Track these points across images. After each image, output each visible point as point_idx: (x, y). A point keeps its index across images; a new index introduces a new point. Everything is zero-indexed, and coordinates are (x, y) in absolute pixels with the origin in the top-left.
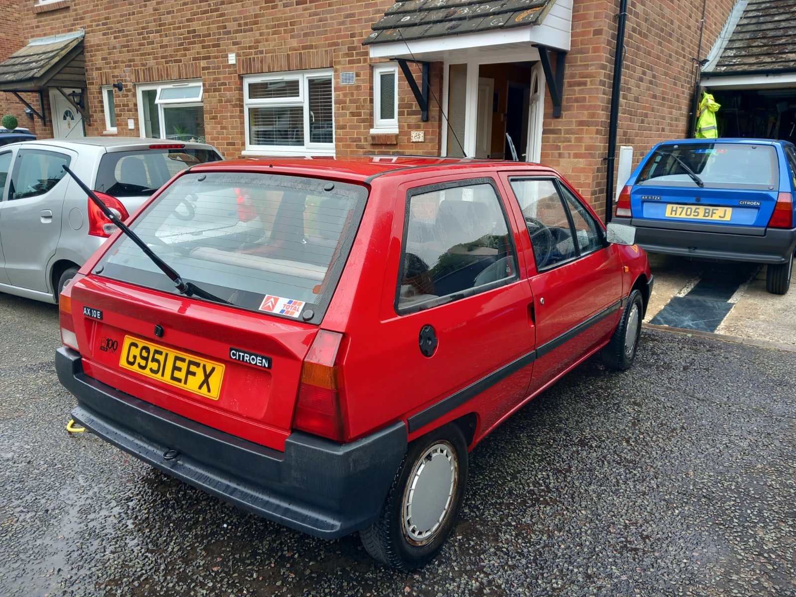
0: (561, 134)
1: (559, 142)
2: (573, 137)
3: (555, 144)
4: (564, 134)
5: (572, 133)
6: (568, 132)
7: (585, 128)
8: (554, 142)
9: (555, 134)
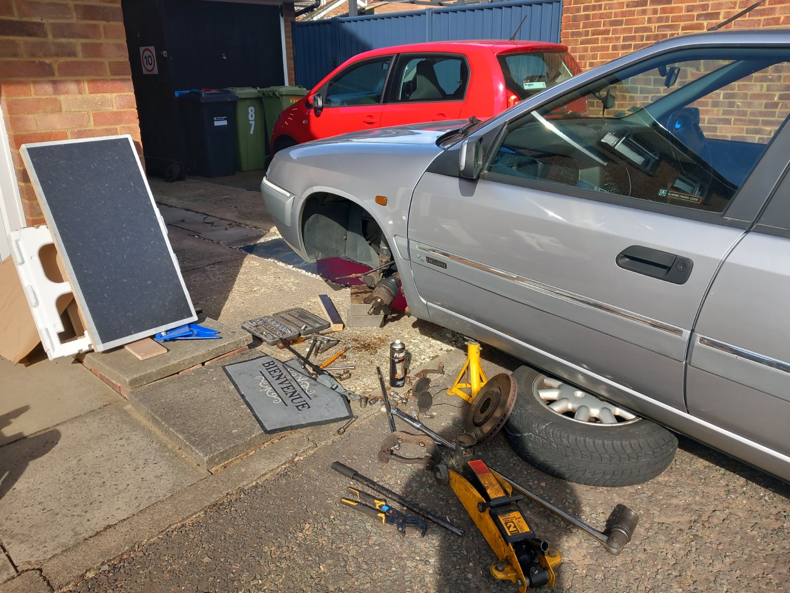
0: (45, 36)
1: (45, 56)
2: (78, 43)
3: (37, 60)
4: (54, 36)
5: (73, 36)
6: (62, 31)
7: (101, 23)
8: (33, 55)
9: (30, 35)
